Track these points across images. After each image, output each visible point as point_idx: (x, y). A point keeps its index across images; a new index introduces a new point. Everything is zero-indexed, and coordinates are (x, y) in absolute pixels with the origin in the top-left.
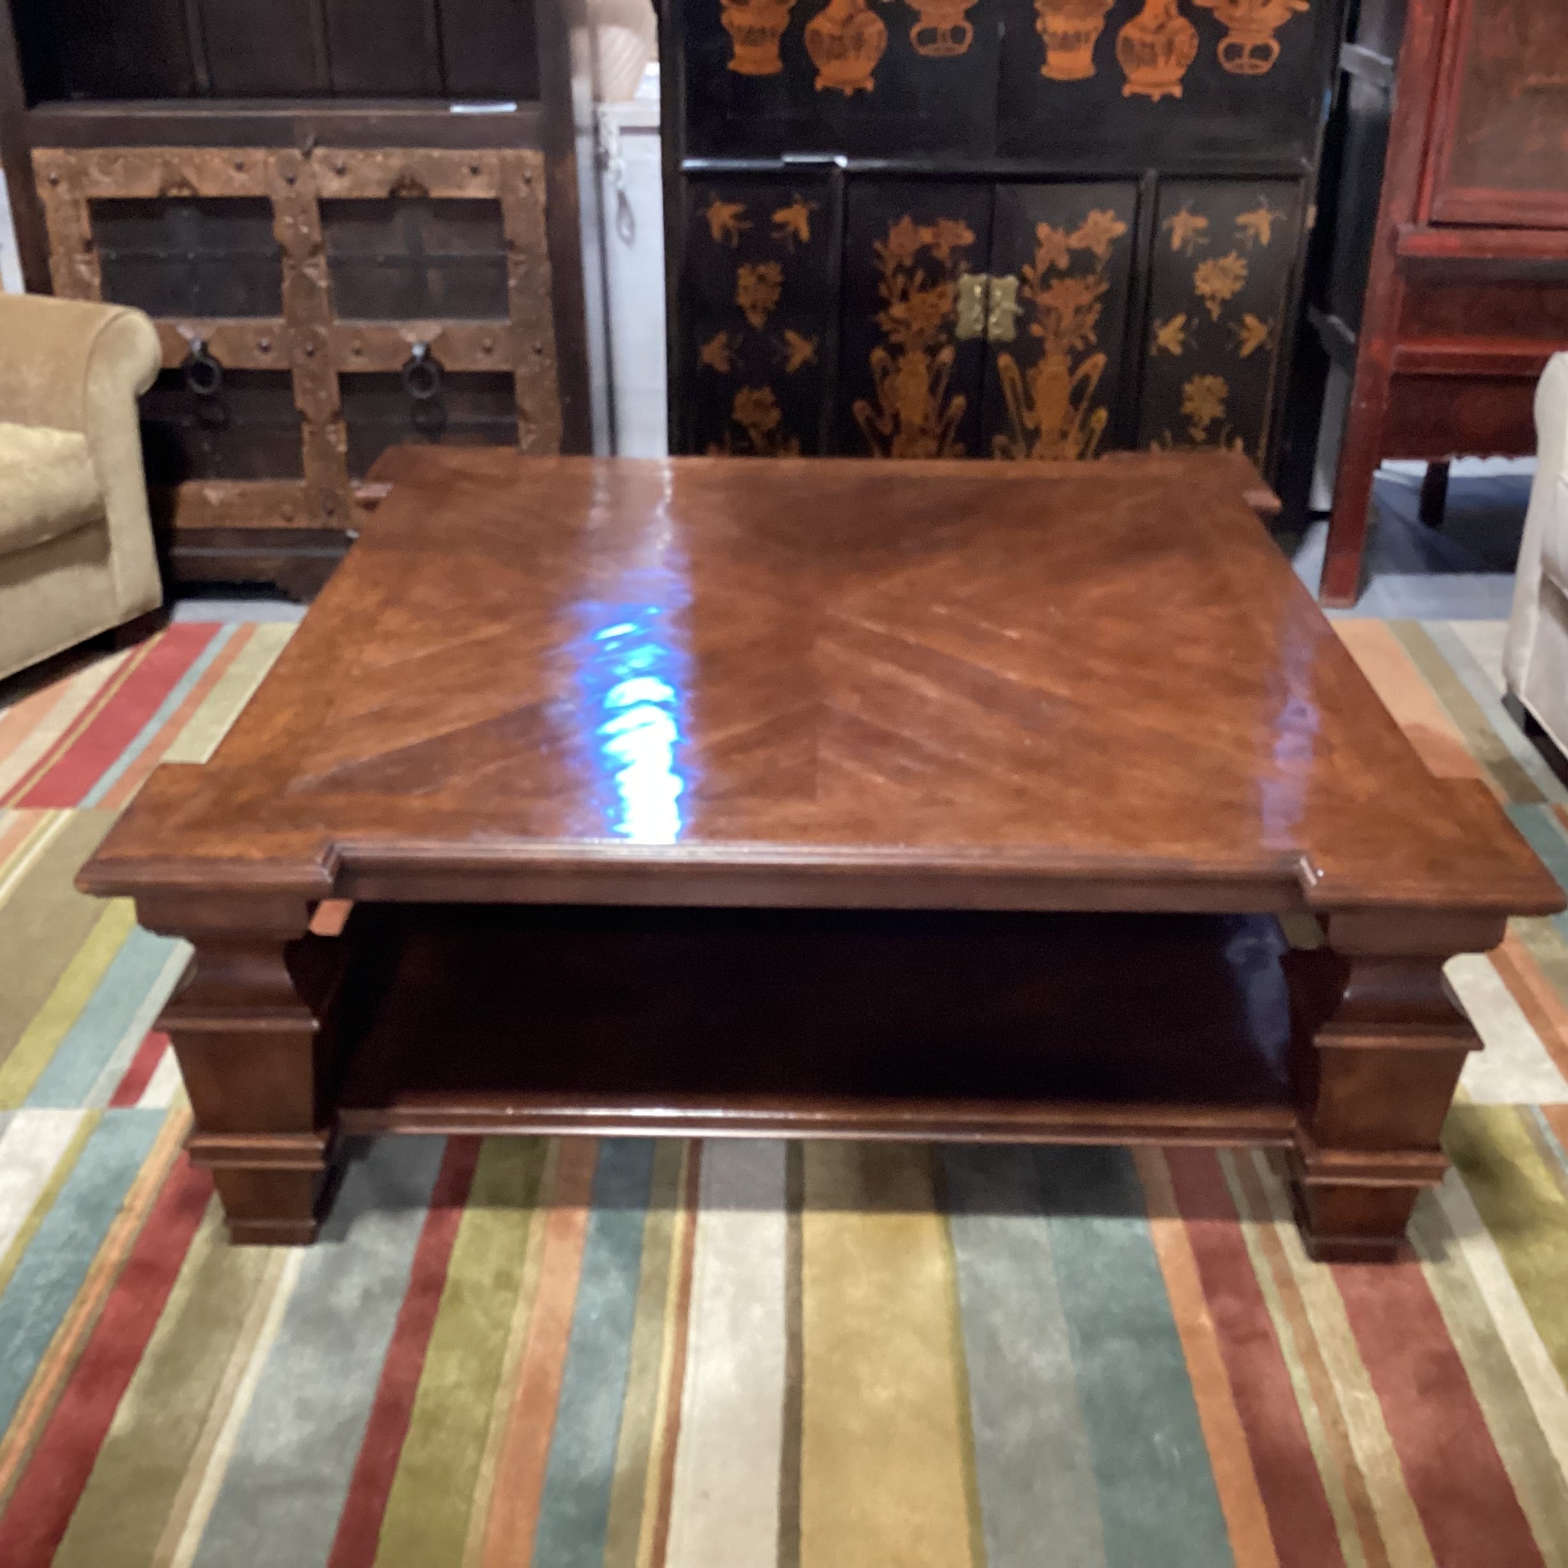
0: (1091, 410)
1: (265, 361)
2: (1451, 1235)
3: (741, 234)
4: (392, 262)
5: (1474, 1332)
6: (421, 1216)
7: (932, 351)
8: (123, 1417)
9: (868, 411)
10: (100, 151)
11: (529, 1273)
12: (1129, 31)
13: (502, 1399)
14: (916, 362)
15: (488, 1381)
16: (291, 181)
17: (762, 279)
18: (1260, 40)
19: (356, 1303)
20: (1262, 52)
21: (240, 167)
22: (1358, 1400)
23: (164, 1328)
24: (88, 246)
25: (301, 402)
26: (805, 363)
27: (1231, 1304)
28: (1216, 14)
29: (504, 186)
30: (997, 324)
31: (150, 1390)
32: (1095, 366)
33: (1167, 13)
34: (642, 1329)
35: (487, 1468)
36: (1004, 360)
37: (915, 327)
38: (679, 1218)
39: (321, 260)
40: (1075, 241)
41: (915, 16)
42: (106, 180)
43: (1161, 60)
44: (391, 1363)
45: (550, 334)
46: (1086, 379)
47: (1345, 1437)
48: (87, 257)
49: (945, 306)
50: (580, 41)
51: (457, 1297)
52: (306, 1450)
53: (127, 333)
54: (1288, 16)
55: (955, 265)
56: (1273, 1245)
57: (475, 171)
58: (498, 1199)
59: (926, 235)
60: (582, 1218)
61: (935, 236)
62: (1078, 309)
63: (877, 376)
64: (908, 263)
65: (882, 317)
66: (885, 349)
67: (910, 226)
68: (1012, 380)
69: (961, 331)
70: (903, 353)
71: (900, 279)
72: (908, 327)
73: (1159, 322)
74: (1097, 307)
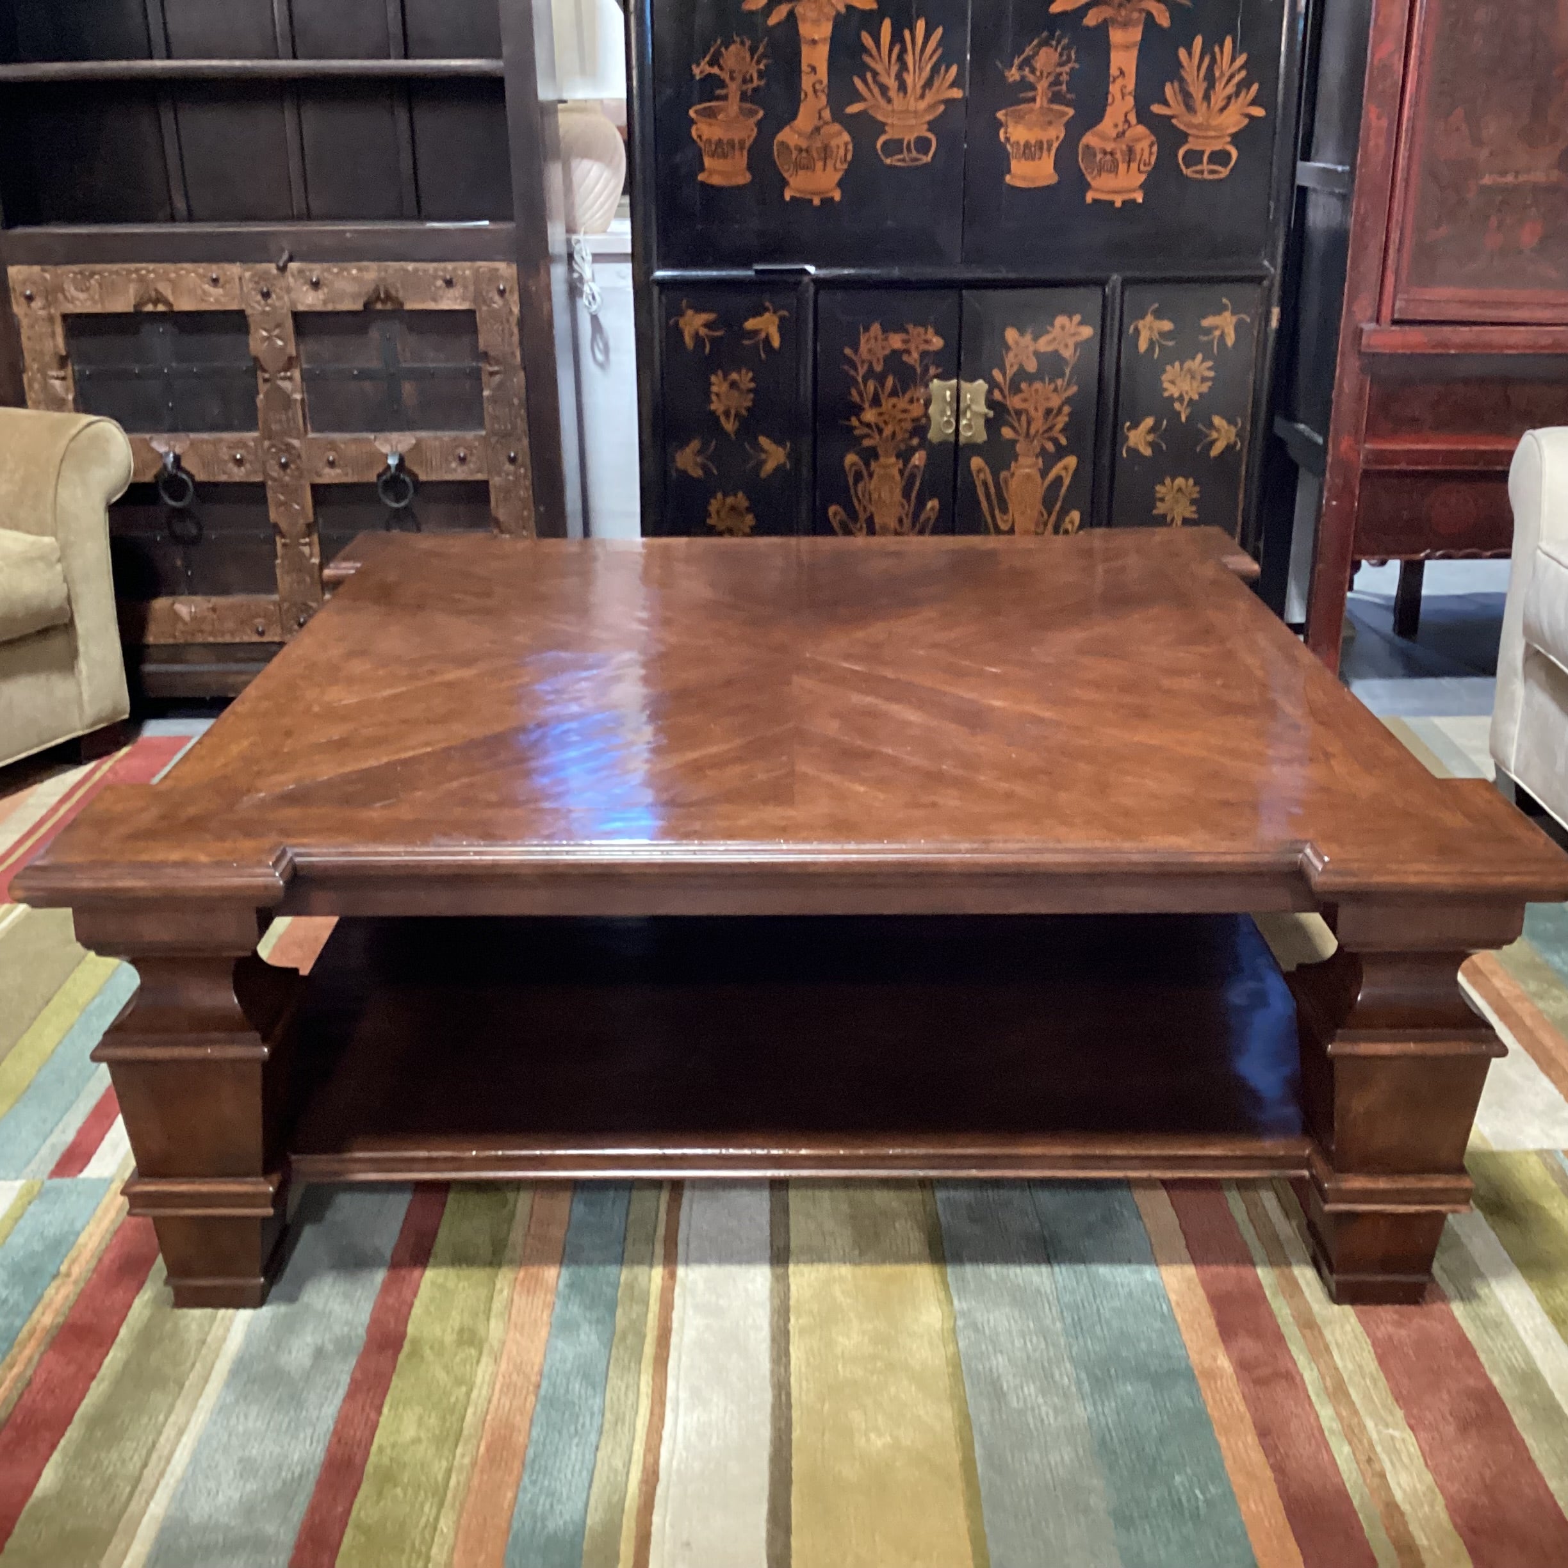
0: (1064, 512)
1: (238, 474)
2: (1481, 1276)
3: (714, 341)
4: (364, 375)
5: (1512, 1369)
6: (380, 1276)
7: (905, 456)
8: (49, 1478)
9: (842, 515)
10: (76, 268)
11: (495, 1329)
12: (1089, 139)
13: (463, 1456)
14: (889, 464)
15: (450, 1437)
16: (266, 295)
17: (733, 385)
18: (1217, 146)
19: (307, 1362)
20: (1220, 157)
21: (215, 281)
22: (1392, 1438)
23: (97, 1390)
24: (62, 362)
25: (273, 516)
26: (779, 469)
27: (1249, 1346)
28: (1174, 121)
29: (479, 297)
30: (969, 426)
31: (79, 1454)
32: (1066, 468)
33: (1126, 121)
34: (616, 1382)
35: (446, 1525)
36: (976, 462)
37: (887, 431)
38: (658, 1273)
39: (296, 374)
40: (1043, 345)
41: (881, 128)
42: (82, 296)
43: (1122, 167)
44: (343, 1422)
45: (525, 442)
46: (1059, 480)
47: (1382, 1476)
48: (62, 373)
49: (916, 410)
50: (554, 174)
51: (416, 1353)
52: (248, 1510)
53: (98, 442)
54: (1246, 121)
55: (926, 370)
56: (1292, 1289)
57: (449, 283)
58: (462, 1259)
59: (896, 341)
60: (551, 1273)
61: (905, 342)
62: (1048, 412)
63: (851, 480)
64: (878, 368)
65: (854, 421)
66: (858, 454)
67: (880, 332)
68: (985, 483)
69: (933, 435)
70: (876, 457)
71: (871, 385)
72: (880, 431)
73: (1128, 424)
74: (1067, 409)
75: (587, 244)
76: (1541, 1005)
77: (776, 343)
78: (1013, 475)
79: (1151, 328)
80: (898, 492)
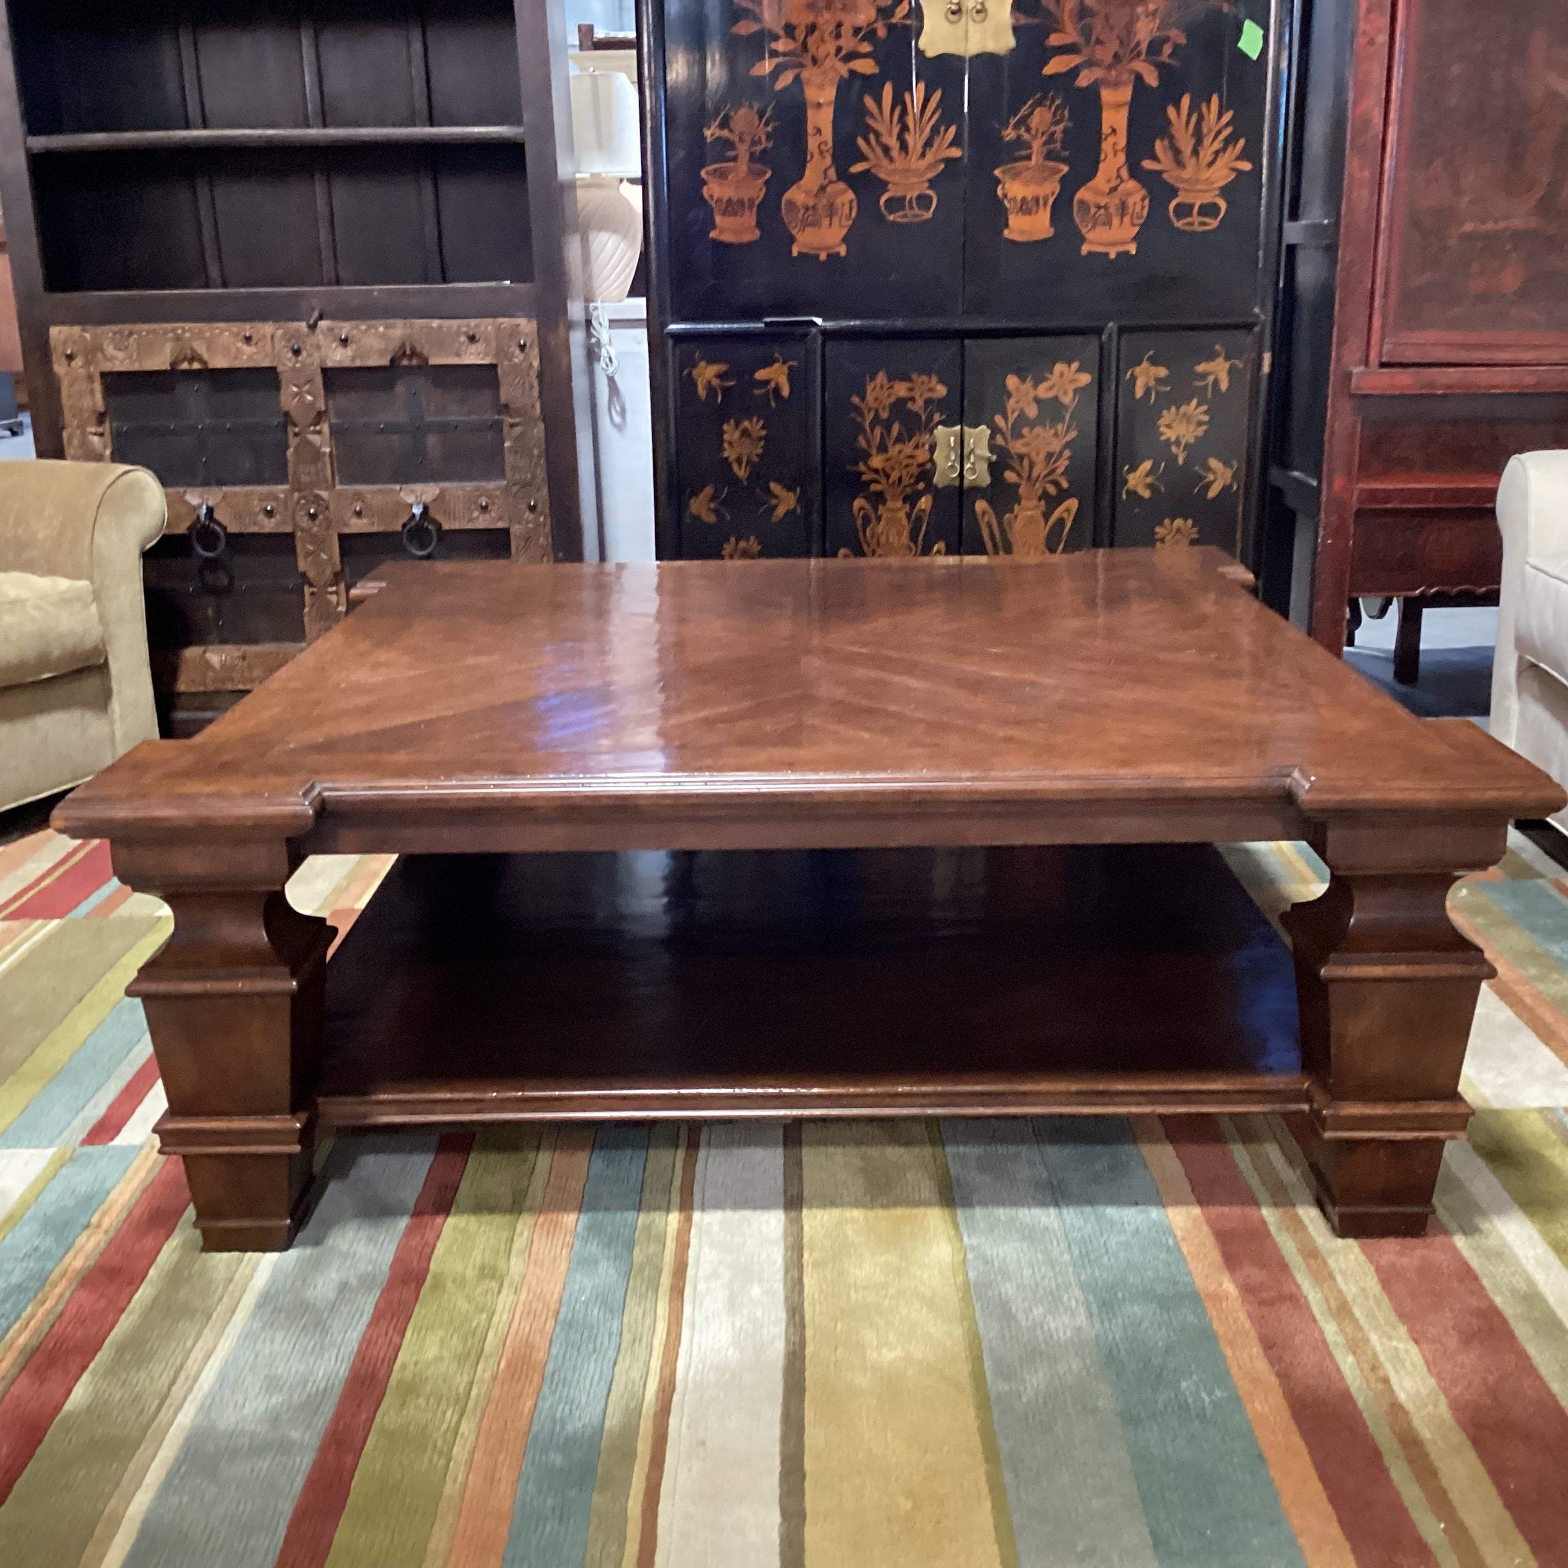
1: (269, 526)
2: (1484, 1213)
3: (726, 391)
4: (392, 429)
5: (1514, 1291)
6: (403, 1223)
7: (912, 499)
8: (80, 1394)
10: (115, 328)
11: (516, 1265)
12: (1082, 194)
13: (484, 1372)
14: (896, 508)
15: (472, 1355)
16: (297, 352)
17: (745, 433)
18: (1207, 198)
19: (332, 1295)
20: (1209, 210)
21: (248, 340)
22: (1396, 1349)
23: (126, 1323)
24: (101, 418)
25: (302, 565)
27: (1256, 1275)
28: (1165, 176)
29: (501, 351)
30: (973, 470)
31: (110, 1371)
32: (1068, 510)
33: (1118, 176)
34: (634, 1309)
35: (467, 1427)
36: (981, 505)
37: (895, 476)
38: (674, 1218)
39: (325, 428)
40: (1043, 391)
41: (883, 185)
42: (120, 355)
43: (1116, 221)
44: (367, 1343)
45: (545, 491)
46: (1061, 522)
47: (1386, 1381)
48: (100, 430)
49: (922, 455)
50: (573, 249)
51: (439, 1285)
52: (274, 1418)
53: (134, 488)
54: (1233, 176)
55: (930, 418)
56: (1297, 1227)
57: (472, 339)
58: (483, 1207)
59: (901, 389)
60: (570, 1219)
61: (911, 389)
62: (1049, 456)
63: (859, 522)
64: (884, 415)
65: (862, 467)
66: (865, 498)
67: (885, 381)
68: (989, 525)
69: (938, 480)
70: (884, 502)
71: (878, 431)
72: (888, 476)
73: (1127, 467)
74: (1067, 453)
75: (603, 312)
76: (1541, 987)
77: (786, 392)
78: (1016, 517)
79: (1147, 375)
80: (906, 533)
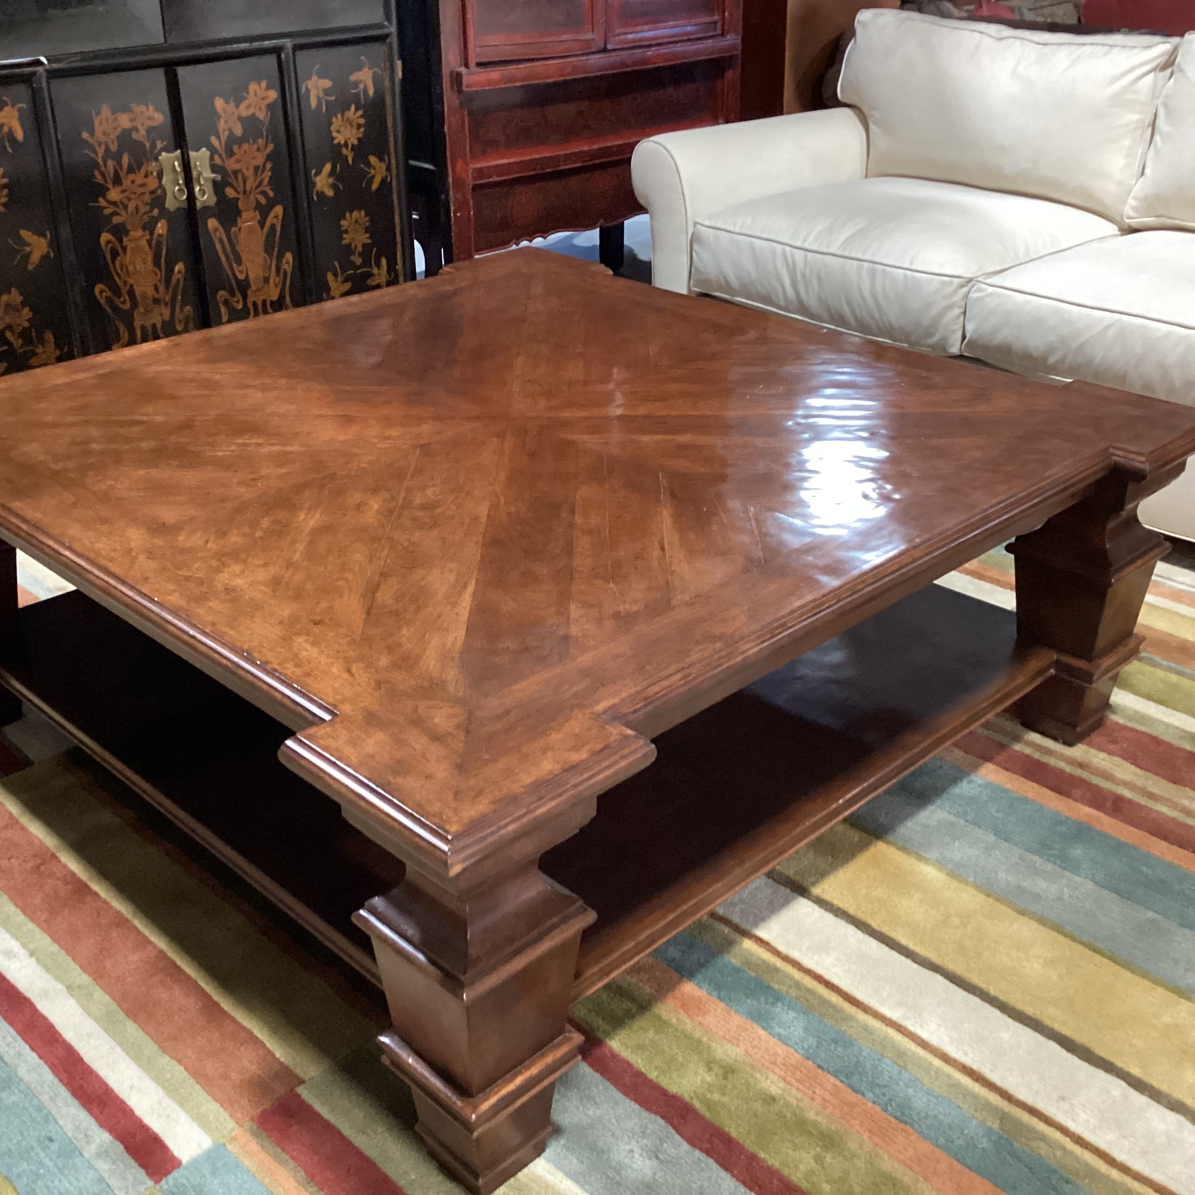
0: (280, 256)
7: (149, 227)
9: (108, 293)
14: (137, 238)
26: (45, 257)
30: (200, 193)
32: (276, 217)
36: (212, 223)
37: (131, 206)
40: (244, 110)
46: (273, 227)
49: (152, 184)
55: (153, 146)
59: (125, 121)
61: (132, 120)
62: (256, 169)
63: (109, 257)
64: (114, 148)
65: (102, 202)
66: (108, 232)
67: (109, 115)
68: (221, 240)
69: (170, 204)
70: (127, 233)
71: (111, 163)
72: (126, 207)
73: (314, 171)
74: (269, 165)
77: (20, 135)
78: (240, 229)
79: (317, 88)
80: (150, 259)
